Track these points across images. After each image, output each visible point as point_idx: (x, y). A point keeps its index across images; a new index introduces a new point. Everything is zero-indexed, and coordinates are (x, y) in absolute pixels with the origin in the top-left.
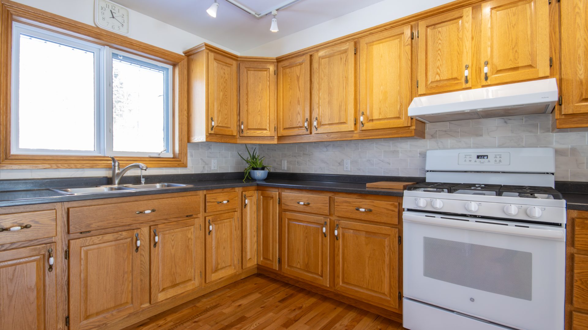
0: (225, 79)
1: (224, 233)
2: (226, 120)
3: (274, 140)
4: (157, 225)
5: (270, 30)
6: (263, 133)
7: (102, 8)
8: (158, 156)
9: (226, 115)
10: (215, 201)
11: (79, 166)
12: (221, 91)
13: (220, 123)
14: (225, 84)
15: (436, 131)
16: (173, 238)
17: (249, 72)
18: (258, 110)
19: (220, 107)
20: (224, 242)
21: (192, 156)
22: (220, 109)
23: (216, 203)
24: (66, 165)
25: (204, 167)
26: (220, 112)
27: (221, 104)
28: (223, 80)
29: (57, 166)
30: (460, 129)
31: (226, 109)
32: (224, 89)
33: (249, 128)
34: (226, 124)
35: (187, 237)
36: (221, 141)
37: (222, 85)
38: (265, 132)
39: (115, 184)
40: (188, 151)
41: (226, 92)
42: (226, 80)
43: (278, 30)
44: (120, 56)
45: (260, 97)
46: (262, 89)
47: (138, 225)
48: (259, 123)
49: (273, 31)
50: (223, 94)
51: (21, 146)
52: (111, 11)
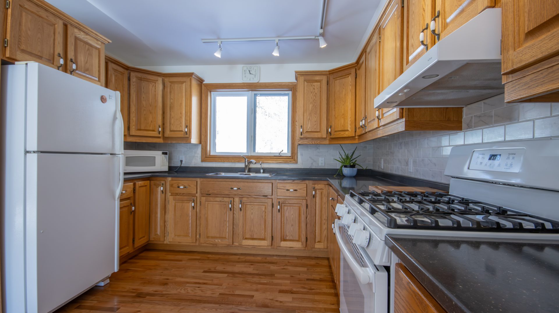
0: (314, 93)
1: (292, 214)
2: (316, 126)
3: (355, 140)
4: (243, 198)
5: (320, 47)
6: (346, 134)
7: (245, 71)
8: (278, 155)
9: (315, 122)
10: (284, 188)
11: (233, 161)
12: (311, 103)
13: (309, 129)
14: (315, 97)
15: (472, 117)
16: (252, 208)
17: (336, 81)
18: (342, 114)
19: (310, 116)
20: (292, 221)
21: (302, 155)
22: (310, 117)
23: (285, 190)
24: (227, 160)
25: (312, 164)
26: (310, 120)
27: (310, 114)
28: (313, 95)
29: (224, 161)
30: (493, 112)
31: (315, 117)
32: (314, 101)
33: (336, 130)
34: (315, 129)
35: (262, 210)
36: (311, 143)
37: (311, 99)
38: (347, 133)
39: (246, 172)
40: (299, 151)
41: (316, 103)
42: (316, 93)
43: (327, 44)
44: (259, 94)
45: (343, 102)
46: (345, 95)
47: (233, 195)
48: (343, 126)
49: (322, 47)
50: (313, 106)
51: (217, 151)
52: (249, 71)
